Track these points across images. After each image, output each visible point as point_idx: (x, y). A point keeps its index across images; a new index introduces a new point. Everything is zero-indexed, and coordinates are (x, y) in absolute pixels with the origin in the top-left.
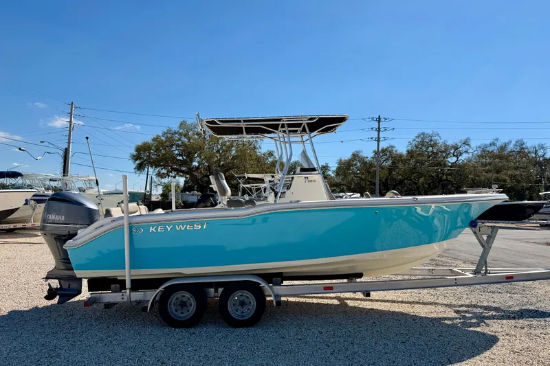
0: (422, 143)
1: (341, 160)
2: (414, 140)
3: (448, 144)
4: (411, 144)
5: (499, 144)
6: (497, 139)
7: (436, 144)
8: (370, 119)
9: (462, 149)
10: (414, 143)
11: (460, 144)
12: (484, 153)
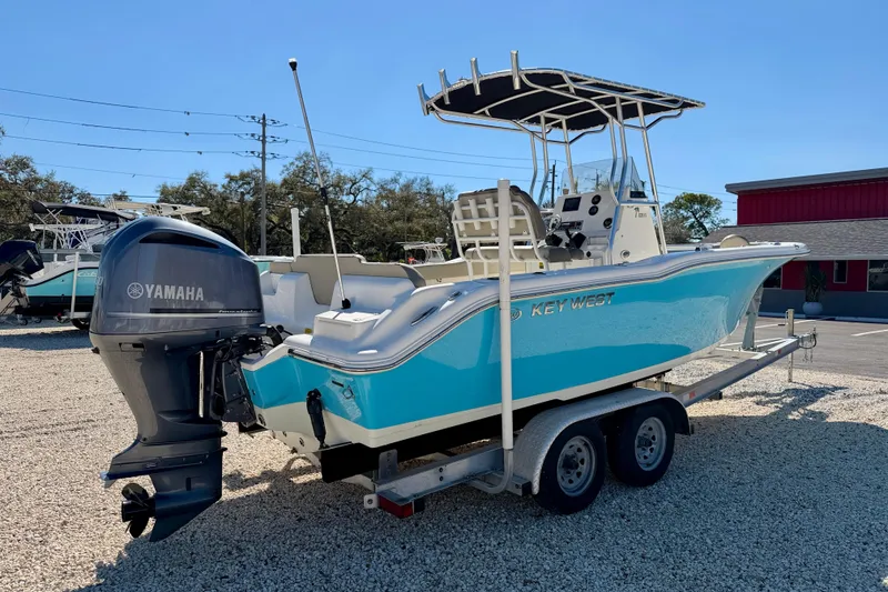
0: (304, 171)
1: (165, 187)
2: (292, 163)
3: (342, 174)
4: (287, 169)
5: (402, 181)
6: (400, 174)
7: (325, 173)
8: (250, 119)
9: (363, 184)
10: (293, 168)
11: (359, 177)
12: (384, 192)
